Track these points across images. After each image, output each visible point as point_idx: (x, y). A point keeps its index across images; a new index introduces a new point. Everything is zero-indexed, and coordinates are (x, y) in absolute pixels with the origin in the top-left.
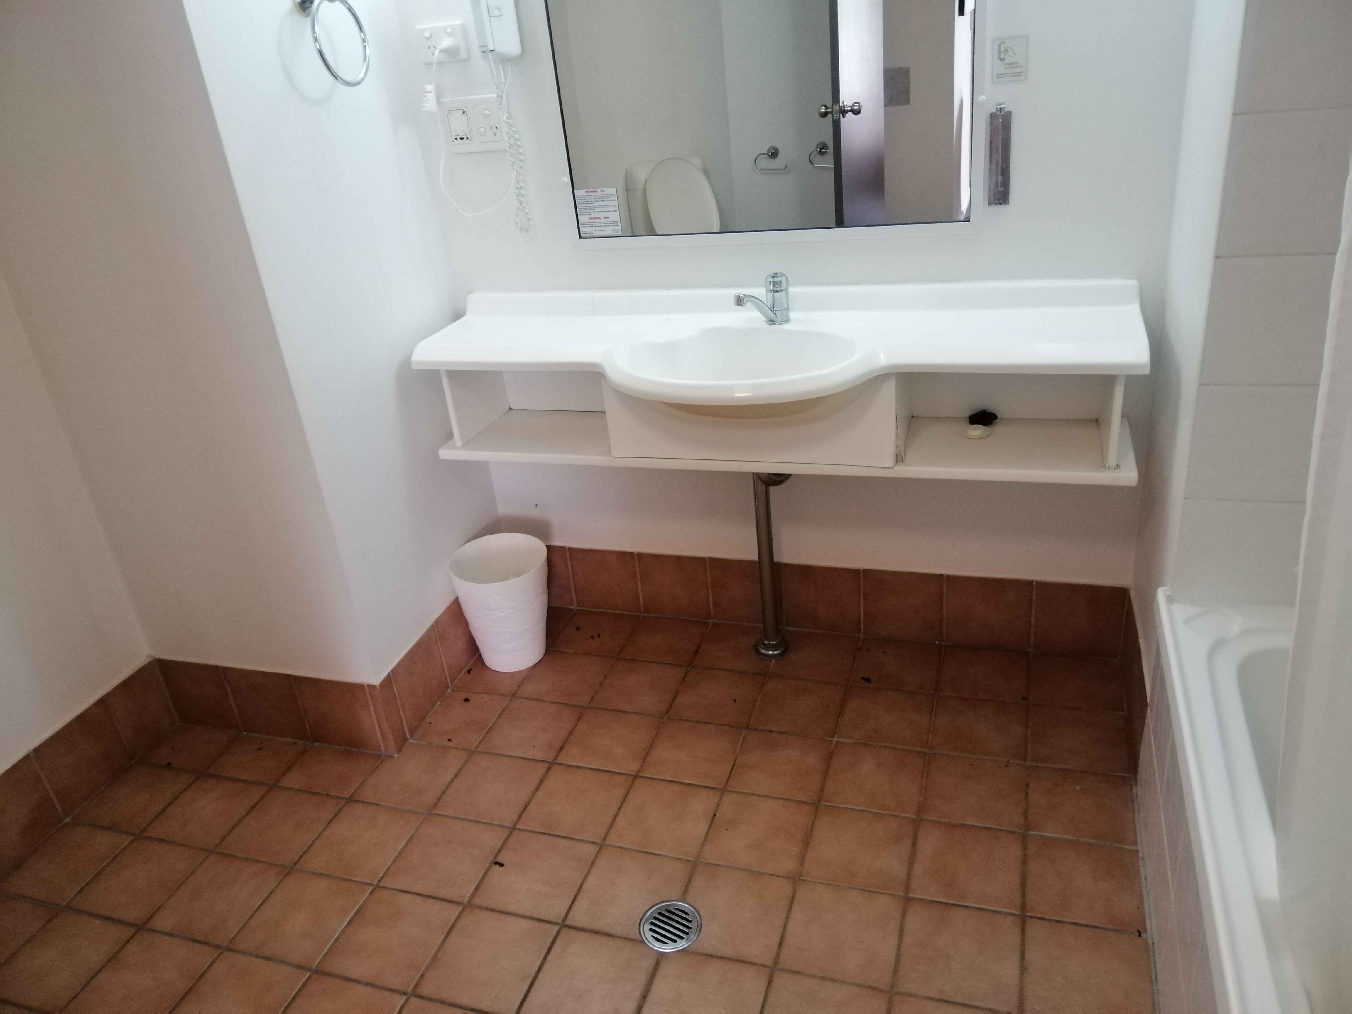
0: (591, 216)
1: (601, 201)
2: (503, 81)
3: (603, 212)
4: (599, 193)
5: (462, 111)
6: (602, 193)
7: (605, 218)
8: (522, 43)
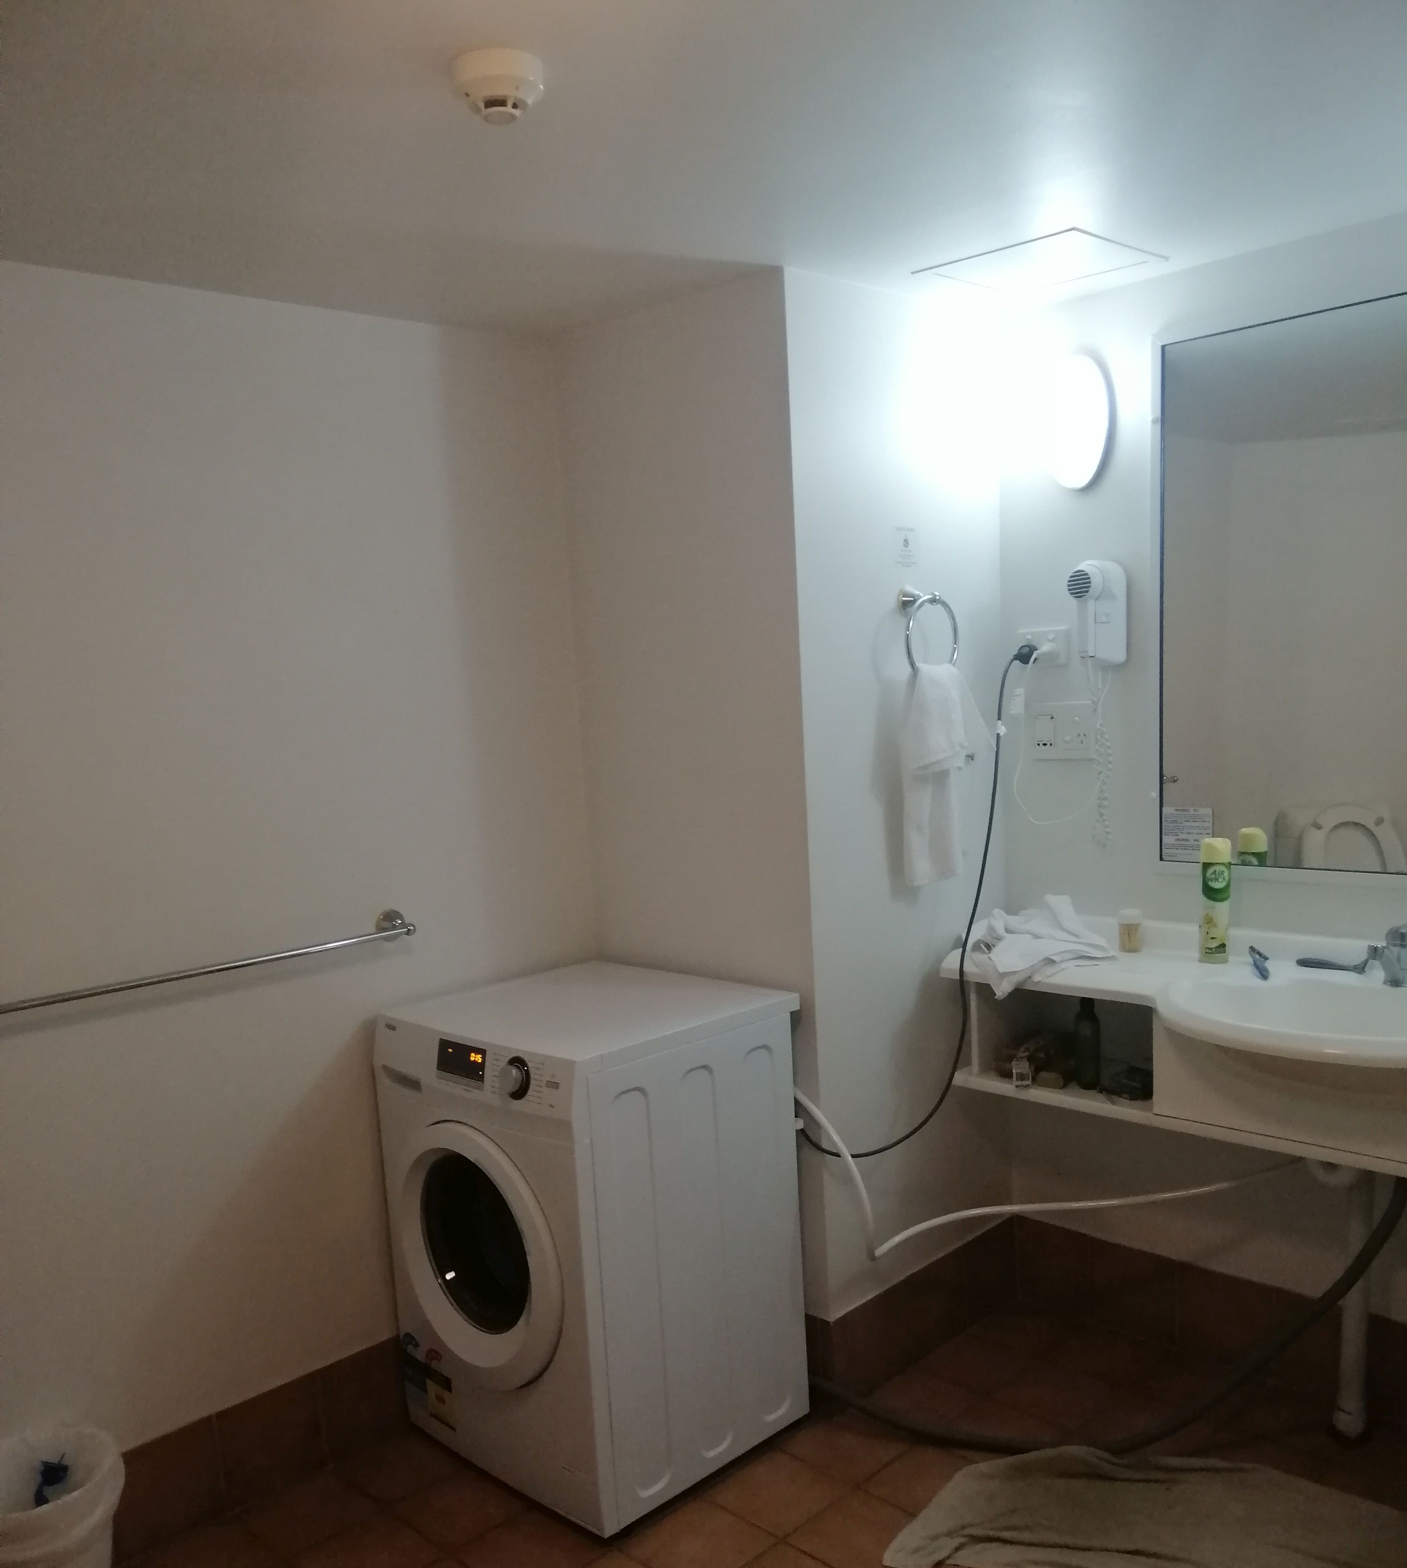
0: (1177, 837)
1: (1193, 821)
2: (1100, 687)
3: (1192, 833)
4: (1192, 812)
5: (1050, 717)
6: (1194, 813)
7: (1195, 840)
8: (1128, 650)
